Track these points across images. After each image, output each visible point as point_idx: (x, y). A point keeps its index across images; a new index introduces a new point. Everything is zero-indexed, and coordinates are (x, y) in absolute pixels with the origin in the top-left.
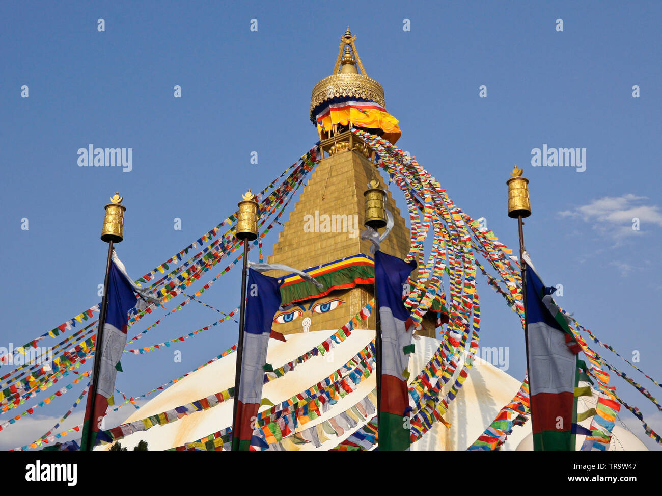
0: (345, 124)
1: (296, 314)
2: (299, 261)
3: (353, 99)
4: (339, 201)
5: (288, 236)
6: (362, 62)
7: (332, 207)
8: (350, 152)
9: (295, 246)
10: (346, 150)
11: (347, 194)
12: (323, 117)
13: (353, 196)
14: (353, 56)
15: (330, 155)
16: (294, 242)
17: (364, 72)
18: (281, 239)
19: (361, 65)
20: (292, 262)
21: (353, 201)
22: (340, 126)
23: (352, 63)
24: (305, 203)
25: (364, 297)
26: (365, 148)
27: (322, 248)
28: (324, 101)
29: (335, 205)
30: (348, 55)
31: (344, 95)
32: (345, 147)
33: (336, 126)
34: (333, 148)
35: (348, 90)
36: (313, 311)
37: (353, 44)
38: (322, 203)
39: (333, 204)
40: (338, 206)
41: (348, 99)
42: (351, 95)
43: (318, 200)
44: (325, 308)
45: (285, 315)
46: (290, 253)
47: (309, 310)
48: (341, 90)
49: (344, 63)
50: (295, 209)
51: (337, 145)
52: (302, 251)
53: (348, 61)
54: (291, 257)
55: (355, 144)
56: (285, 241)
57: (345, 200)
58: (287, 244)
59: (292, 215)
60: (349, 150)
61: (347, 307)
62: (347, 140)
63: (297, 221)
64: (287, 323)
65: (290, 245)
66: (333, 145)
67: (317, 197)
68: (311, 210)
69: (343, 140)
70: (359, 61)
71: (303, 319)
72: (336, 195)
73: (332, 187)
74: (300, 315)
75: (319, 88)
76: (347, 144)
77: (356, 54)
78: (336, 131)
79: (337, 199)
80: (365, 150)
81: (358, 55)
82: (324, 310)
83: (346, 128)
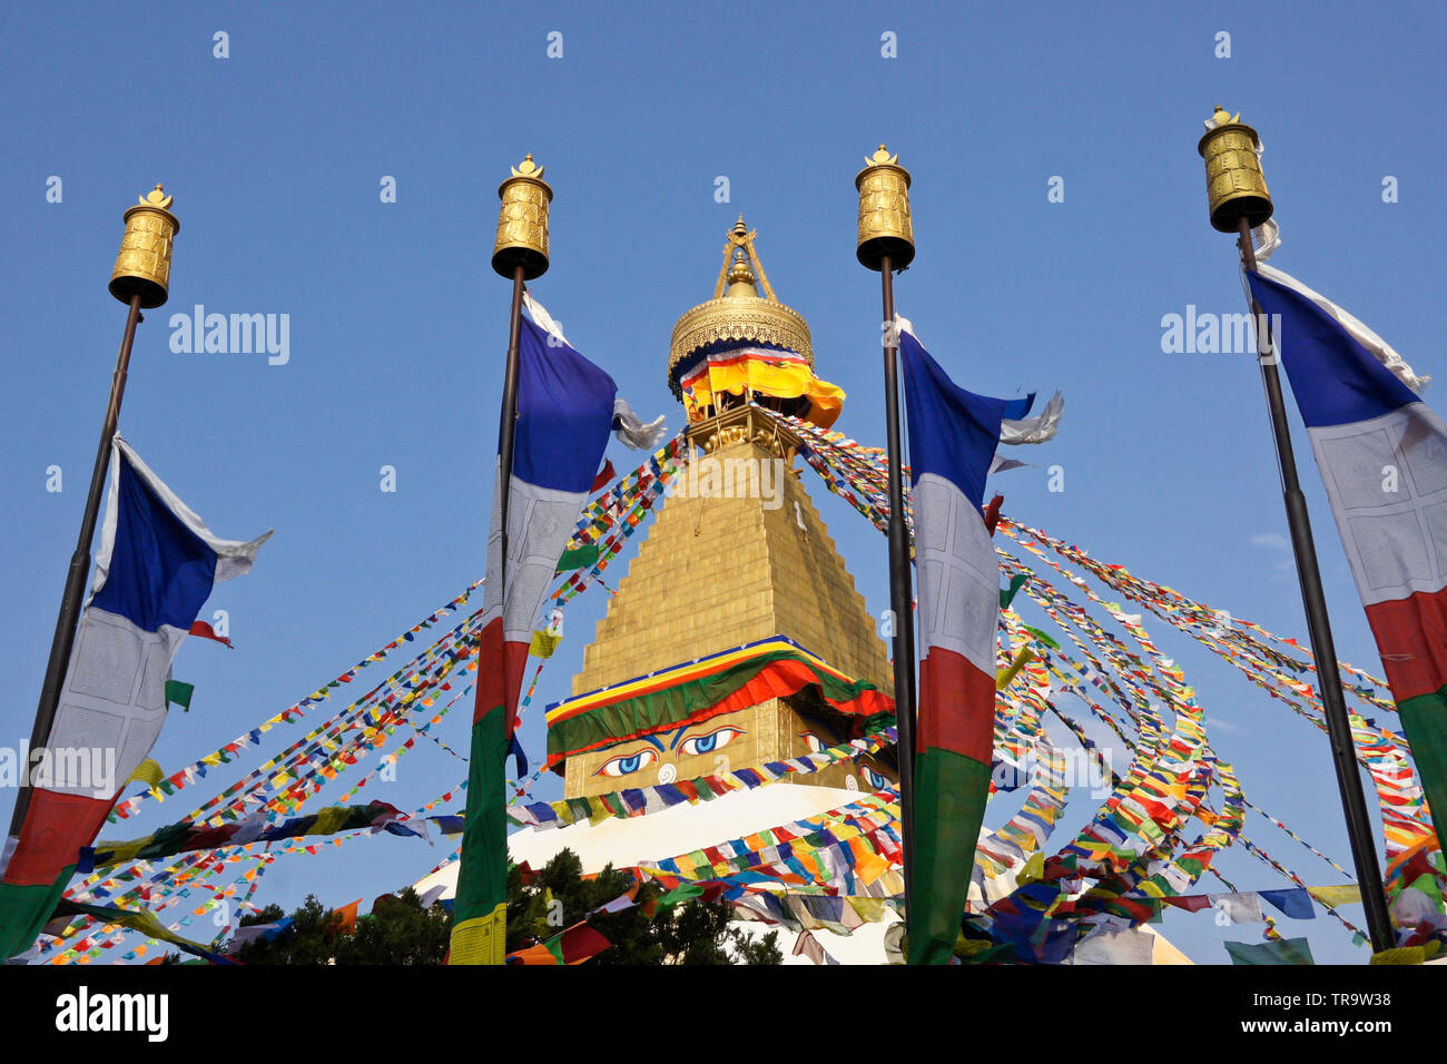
0: (737, 391)
1: (645, 758)
2: (651, 653)
3: (755, 343)
4: (730, 538)
5: (627, 606)
6: (769, 279)
7: (715, 549)
8: (750, 445)
9: (641, 625)
10: (742, 440)
11: (745, 524)
12: (694, 379)
13: (757, 526)
14: (750, 268)
15: (707, 452)
16: (639, 617)
17: (773, 296)
18: (612, 612)
19: (767, 284)
20: (635, 656)
21: (757, 536)
22: (727, 397)
23: (749, 281)
24: (659, 542)
25: (785, 722)
26: (777, 438)
27: (696, 628)
28: (698, 348)
29: (722, 545)
30: (740, 266)
31: (737, 337)
32: (738, 436)
33: (719, 396)
34: (713, 438)
35: (744, 327)
36: (681, 751)
37: (750, 245)
38: (695, 541)
39: (716, 543)
40: (728, 547)
41: (744, 343)
42: (749, 337)
43: (687, 537)
44: (704, 744)
45: (622, 760)
46: (631, 640)
47: (672, 748)
48: (731, 328)
49: (733, 281)
50: (641, 554)
51: (723, 433)
52: (656, 633)
53: (741, 276)
54: (634, 647)
55: (758, 430)
56: (620, 615)
57: (742, 534)
58: (626, 621)
59: (634, 566)
60: (747, 441)
61: (751, 741)
62: (742, 422)
63: (644, 576)
64: (625, 777)
65: (632, 622)
66: (714, 432)
67: (684, 531)
68: (672, 556)
69: (733, 424)
70: (763, 276)
71: (659, 768)
72: (722, 525)
73: (715, 510)
74: (654, 759)
75: (688, 322)
76: (741, 430)
77: (757, 264)
78: (720, 406)
79: (725, 532)
80: (776, 444)
81: (760, 266)
82: (703, 748)
83: (740, 400)
